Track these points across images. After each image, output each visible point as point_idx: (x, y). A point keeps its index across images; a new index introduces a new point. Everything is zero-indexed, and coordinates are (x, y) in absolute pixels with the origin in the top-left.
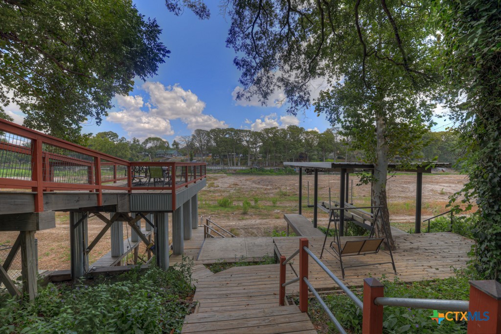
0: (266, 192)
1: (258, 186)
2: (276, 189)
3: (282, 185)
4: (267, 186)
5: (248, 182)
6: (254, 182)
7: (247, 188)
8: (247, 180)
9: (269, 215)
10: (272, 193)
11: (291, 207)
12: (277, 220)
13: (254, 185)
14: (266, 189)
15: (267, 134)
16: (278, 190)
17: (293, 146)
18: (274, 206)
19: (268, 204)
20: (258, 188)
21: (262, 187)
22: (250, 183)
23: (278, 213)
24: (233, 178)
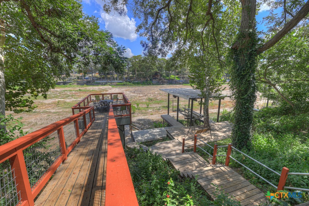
0: (140, 99)
3: (148, 94)
9: (147, 113)
10: (144, 99)
11: (157, 107)
12: (152, 116)
13: (132, 94)
14: (140, 97)
15: (135, 59)
16: (146, 97)
17: (151, 67)
18: (148, 107)
19: (144, 106)
20: (135, 96)
21: (137, 95)
23: (151, 112)
24: (117, 89)
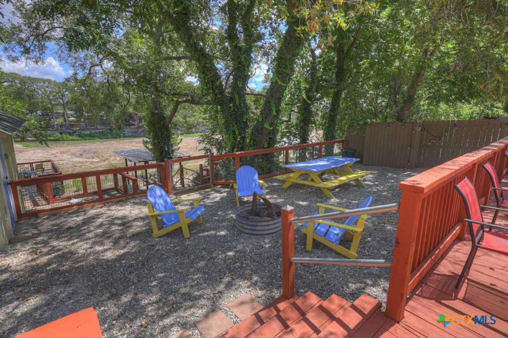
1: (81, 160)
2: (104, 161)
3: (110, 156)
4: (93, 159)
5: (65, 156)
6: (73, 154)
7: (67, 164)
8: (62, 153)
10: (101, 166)
14: (92, 163)
16: (106, 163)
21: (86, 160)
22: (69, 157)
